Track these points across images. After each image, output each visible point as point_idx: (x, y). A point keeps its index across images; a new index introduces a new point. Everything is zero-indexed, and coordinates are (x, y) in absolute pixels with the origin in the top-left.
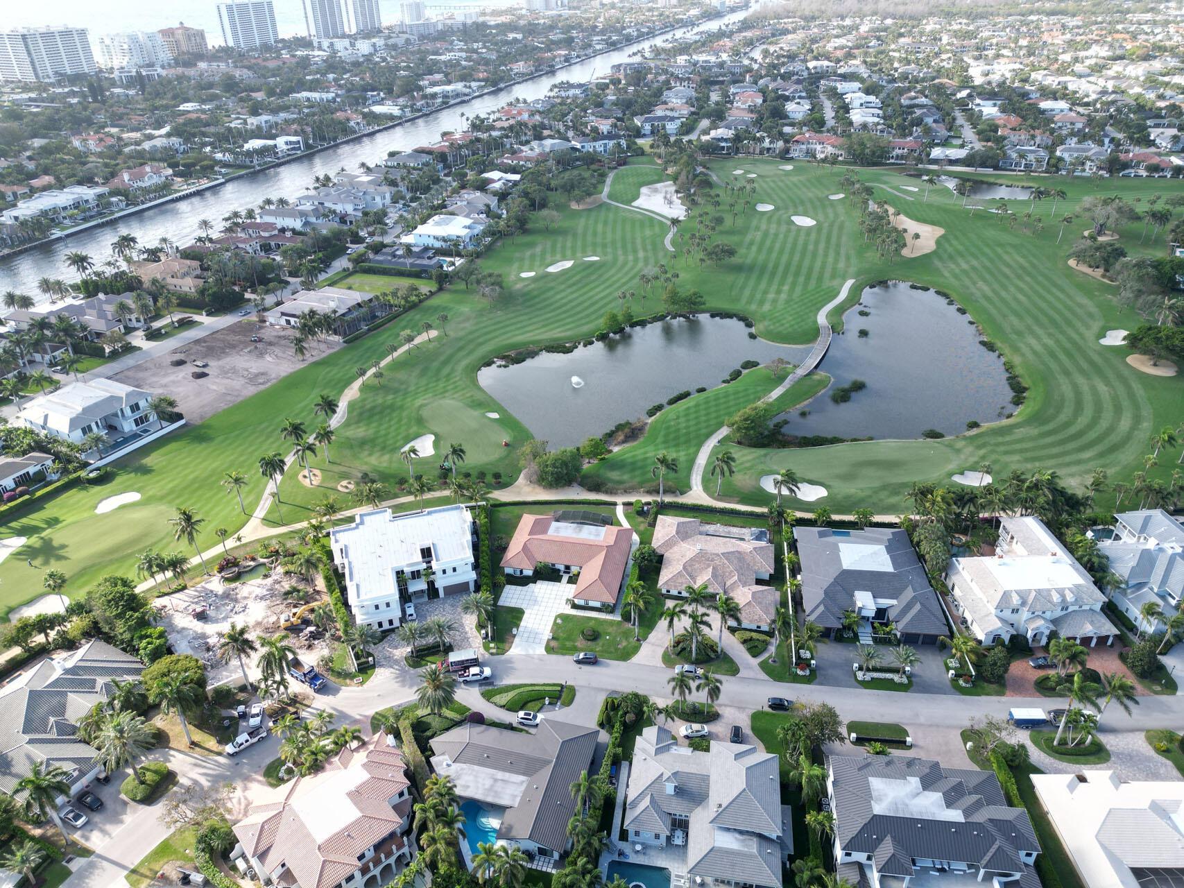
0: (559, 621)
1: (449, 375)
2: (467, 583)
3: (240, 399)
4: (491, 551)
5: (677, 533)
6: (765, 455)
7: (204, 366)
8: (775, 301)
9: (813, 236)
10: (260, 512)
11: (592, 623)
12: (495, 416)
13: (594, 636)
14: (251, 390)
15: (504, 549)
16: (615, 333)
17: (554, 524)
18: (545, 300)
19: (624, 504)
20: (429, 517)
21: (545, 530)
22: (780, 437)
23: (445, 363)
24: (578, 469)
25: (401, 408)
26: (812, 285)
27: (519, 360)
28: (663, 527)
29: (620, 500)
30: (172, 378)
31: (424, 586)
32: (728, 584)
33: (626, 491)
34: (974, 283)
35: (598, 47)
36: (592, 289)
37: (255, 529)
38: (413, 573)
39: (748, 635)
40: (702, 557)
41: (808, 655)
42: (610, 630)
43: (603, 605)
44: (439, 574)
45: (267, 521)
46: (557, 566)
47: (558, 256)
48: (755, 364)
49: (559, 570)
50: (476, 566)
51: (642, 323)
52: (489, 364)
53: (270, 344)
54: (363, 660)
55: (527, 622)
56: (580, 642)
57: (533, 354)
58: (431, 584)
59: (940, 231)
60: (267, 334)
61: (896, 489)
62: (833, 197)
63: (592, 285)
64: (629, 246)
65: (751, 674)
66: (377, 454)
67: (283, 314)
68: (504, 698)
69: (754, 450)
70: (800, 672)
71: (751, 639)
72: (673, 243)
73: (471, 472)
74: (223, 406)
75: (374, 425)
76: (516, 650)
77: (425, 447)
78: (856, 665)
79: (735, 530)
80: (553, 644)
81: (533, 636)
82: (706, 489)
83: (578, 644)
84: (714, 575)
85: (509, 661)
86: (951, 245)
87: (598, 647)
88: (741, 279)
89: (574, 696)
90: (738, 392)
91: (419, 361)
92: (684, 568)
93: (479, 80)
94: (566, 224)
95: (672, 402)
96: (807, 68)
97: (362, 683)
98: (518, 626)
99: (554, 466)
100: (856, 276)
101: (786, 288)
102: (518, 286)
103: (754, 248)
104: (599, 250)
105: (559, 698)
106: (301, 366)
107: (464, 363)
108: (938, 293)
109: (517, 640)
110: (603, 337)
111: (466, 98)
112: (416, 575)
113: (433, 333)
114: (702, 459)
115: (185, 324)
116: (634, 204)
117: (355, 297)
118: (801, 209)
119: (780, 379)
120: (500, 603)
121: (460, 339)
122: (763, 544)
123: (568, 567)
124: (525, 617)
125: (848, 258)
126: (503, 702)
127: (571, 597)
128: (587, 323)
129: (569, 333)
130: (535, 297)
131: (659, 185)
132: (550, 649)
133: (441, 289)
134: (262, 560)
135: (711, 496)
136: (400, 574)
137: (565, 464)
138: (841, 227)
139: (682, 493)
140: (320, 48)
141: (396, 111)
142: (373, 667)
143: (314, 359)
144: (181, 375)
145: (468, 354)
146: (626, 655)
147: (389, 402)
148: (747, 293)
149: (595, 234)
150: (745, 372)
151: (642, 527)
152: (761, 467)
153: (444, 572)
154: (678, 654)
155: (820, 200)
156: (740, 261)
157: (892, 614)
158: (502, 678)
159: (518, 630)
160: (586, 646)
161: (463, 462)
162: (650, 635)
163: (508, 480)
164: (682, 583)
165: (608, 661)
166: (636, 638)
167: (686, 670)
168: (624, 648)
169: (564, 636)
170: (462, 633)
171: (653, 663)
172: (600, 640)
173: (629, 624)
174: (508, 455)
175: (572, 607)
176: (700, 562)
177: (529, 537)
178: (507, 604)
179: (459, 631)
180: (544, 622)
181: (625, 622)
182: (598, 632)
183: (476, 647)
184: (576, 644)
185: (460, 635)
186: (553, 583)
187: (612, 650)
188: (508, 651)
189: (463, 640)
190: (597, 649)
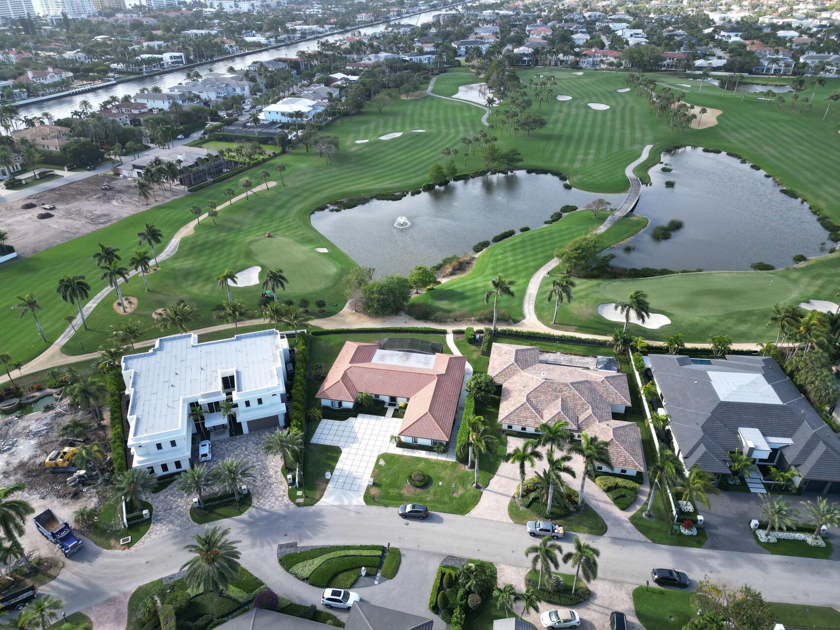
0: (382, 462)
1: (283, 216)
2: (275, 418)
3: (77, 236)
4: (308, 381)
5: (516, 360)
6: (598, 285)
7: (51, 209)
8: (584, 161)
9: (609, 116)
10: (62, 340)
11: (421, 466)
12: (325, 250)
13: (425, 482)
14: (91, 228)
15: (322, 378)
16: (440, 185)
17: (379, 352)
18: (377, 159)
19: (455, 332)
20: (238, 343)
21: (368, 358)
22: (609, 270)
23: (280, 207)
24: (406, 297)
25: (232, 243)
26: (615, 148)
27: (351, 205)
28: (500, 355)
29: (450, 328)
30: (19, 218)
31: (224, 421)
32: (582, 418)
33: (456, 320)
34: (761, 148)
35: (423, 8)
36: (419, 152)
37: (53, 357)
38: (210, 405)
39: (612, 481)
40: (548, 386)
41: (690, 508)
42: (443, 474)
43: (435, 443)
44: (242, 406)
45: (67, 350)
46: (382, 398)
47: (389, 130)
48: (574, 208)
49: (383, 402)
50: (287, 398)
51: (465, 178)
52: (322, 209)
53: (120, 192)
54: (136, 513)
55: (344, 464)
56: (408, 490)
57: (364, 201)
58: (232, 418)
59: (719, 112)
60: (118, 184)
61: (743, 317)
62: (620, 91)
63: (419, 150)
64: (451, 123)
65: (622, 534)
66: (201, 284)
67: (135, 167)
68: (307, 568)
69: (584, 280)
70: (685, 532)
71: (616, 487)
72: (488, 120)
73: (294, 301)
74: (59, 242)
75: (203, 258)
76: (328, 500)
77: (250, 278)
78: (754, 523)
79: (577, 359)
80: (374, 491)
81: (350, 481)
82: (540, 317)
83: (405, 492)
84: (564, 407)
85: (318, 514)
86: (731, 121)
87: (429, 495)
88: (551, 145)
89: (399, 563)
90: (561, 231)
91: (255, 206)
92: (528, 399)
93: (331, 24)
94: (396, 108)
95: (497, 239)
96: (584, 17)
97: (129, 545)
98: (332, 469)
99: (380, 292)
100: (653, 142)
101: (592, 151)
102: (353, 149)
103: (560, 124)
104: (425, 125)
105: (379, 566)
106: (144, 209)
107: (299, 207)
108: (729, 154)
109: (330, 486)
110: (429, 188)
111: (320, 35)
112: (214, 407)
113: (272, 184)
114: (533, 287)
115: (45, 177)
116: (455, 96)
117: (202, 152)
118: (594, 99)
119: (602, 219)
120: (314, 440)
121: (297, 188)
122: (613, 373)
123: (393, 399)
124: (343, 456)
125: (643, 130)
126: (306, 573)
127: (396, 434)
128: (416, 177)
129: (397, 185)
130: (367, 158)
131: (473, 85)
132: (369, 499)
133: (284, 152)
134: (49, 390)
135: (547, 324)
136: (194, 405)
137: (391, 291)
138: (632, 110)
139: (516, 322)
140: (212, 6)
141: (263, 40)
142: (148, 522)
143: (158, 204)
144: (27, 216)
145: (302, 201)
146: (463, 507)
147: (221, 239)
148: (558, 155)
149: (421, 115)
150: (564, 215)
151: (475, 356)
152: (595, 296)
153: (248, 404)
154: (528, 506)
155: (609, 92)
156: (549, 132)
157: (790, 457)
158: (308, 538)
159: (332, 474)
160: (415, 495)
161: (284, 289)
162: (491, 481)
163: (333, 309)
164: (526, 418)
165: (441, 515)
166: (475, 485)
167: (541, 527)
168: (461, 497)
169: (388, 481)
170: (264, 478)
171: (498, 518)
172: (431, 487)
173: (467, 467)
174: (333, 286)
175: (397, 446)
176: (546, 393)
177: (350, 365)
178: (322, 442)
179: (261, 475)
180: (364, 464)
181: (461, 465)
182: (428, 476)
183: (280, 496)
184: (402, 492)
185: (262, 480)
186: (376, 417)
187: (446, 499)
188: (318, 501)
189: (265, 486)
190: (428, 499)
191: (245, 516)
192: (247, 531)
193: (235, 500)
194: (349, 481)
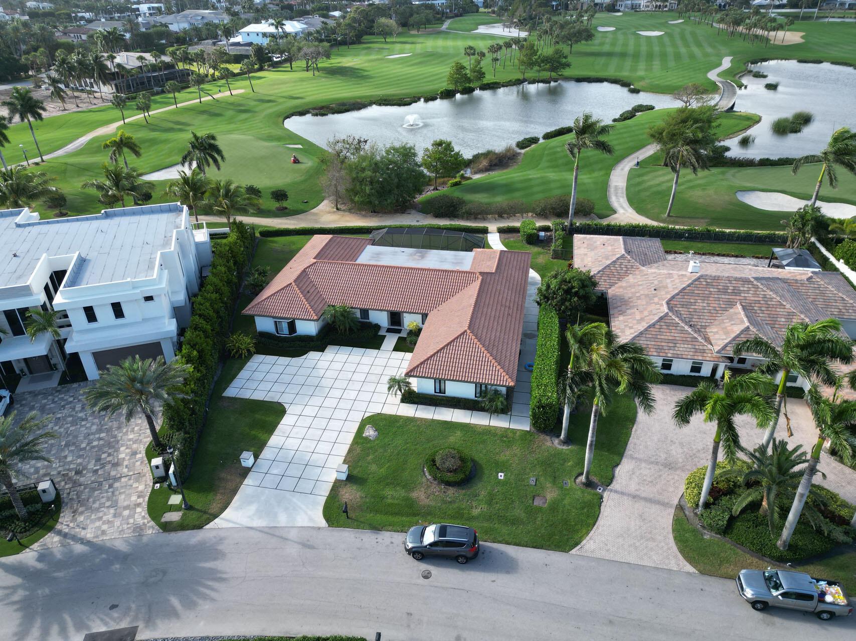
0: (370, 432)
11: (455, 439)
12: (297, 146)
13: (465, 473)
16: (462, 93)
17: (371, 249)
18: (379, 73)
19: (501, 230)
20: (106, 221)
21: (351, 255)
22: (727, 160)
23: (244, 111)
27: (341, 110)
28: (590, 248)
29: (492, 227)
33: (502, 216)
40: (707, 284)
42: (505, 456)
43: (482, 390)
44: (78, 319)
46: (373, 318)
48: (650, 108)
49: (377, 327)
52: (302, 114)
55: (286, 436)
56: (427, 491)
57: (359, 106)
59: (802, 34)
62: (670, 22)
63: (434, 66)
76: (240, 515)
80: (349, 494)
81: (297, 474)
82: (642, 211)
83: (420, 495)
86: (820, 39)
87: (476, 503)
92: (670, 308)
95: (550, 136)
98: (258, 448)
100: (732, 55)
106: (59, 114)
107: (269, 112)
109: (248, 483)
110: (448, 95)
112: (21, 322)
113: (238, 92)
116: (474, 32)
118: (643, 28)
120: (232, 391)
121: (271, 95)
123: (396, 318)
124: (287, 421)
127: (401, 376)
128: (430, 85)
130: (367, 71)
131: (493, 25)
132: (337, 512)
133: (261, 69)
135: (656, 218)
138: (693, 33)
139: (603, 216)
145: (276, 106)
146: (563, 532)
148: (613, 66)
150: (638, 113)
151: (542, 260)
153: (90, 314)
154: (727, 530)
155: (659, 24)
158: (172, 614)
159: (256, 457)
160: (444, 502)
161: (219, 169)
162: (618, 470)
163: (301, 207)
164: (674, 342)
165: (511, 551)
166: (583, 478)
167: (786, 587)
168: (554, 507)
169: (383, 471)
170: (103, 466)
171: (653, 559)
172: (480, 485)
173: (556, 441)
174: (305, 181)
175: (403, 401)
176: (705, 298)
177: (315, 260)
178: (247, 395)
179: (98, 460)
180: (330, 436)
181: (542, 436)
182: (473, 460)
183: (127, 508)
184: (414, 495)
185: (96, 471)
186: (363, 350)
187: (518, 512)
188: (216, 516)
189: (100, 484)
190: (475, 512)
191: (28, 556)
192: (20, 594)
193: (14, 517)
194: (294, 471)
